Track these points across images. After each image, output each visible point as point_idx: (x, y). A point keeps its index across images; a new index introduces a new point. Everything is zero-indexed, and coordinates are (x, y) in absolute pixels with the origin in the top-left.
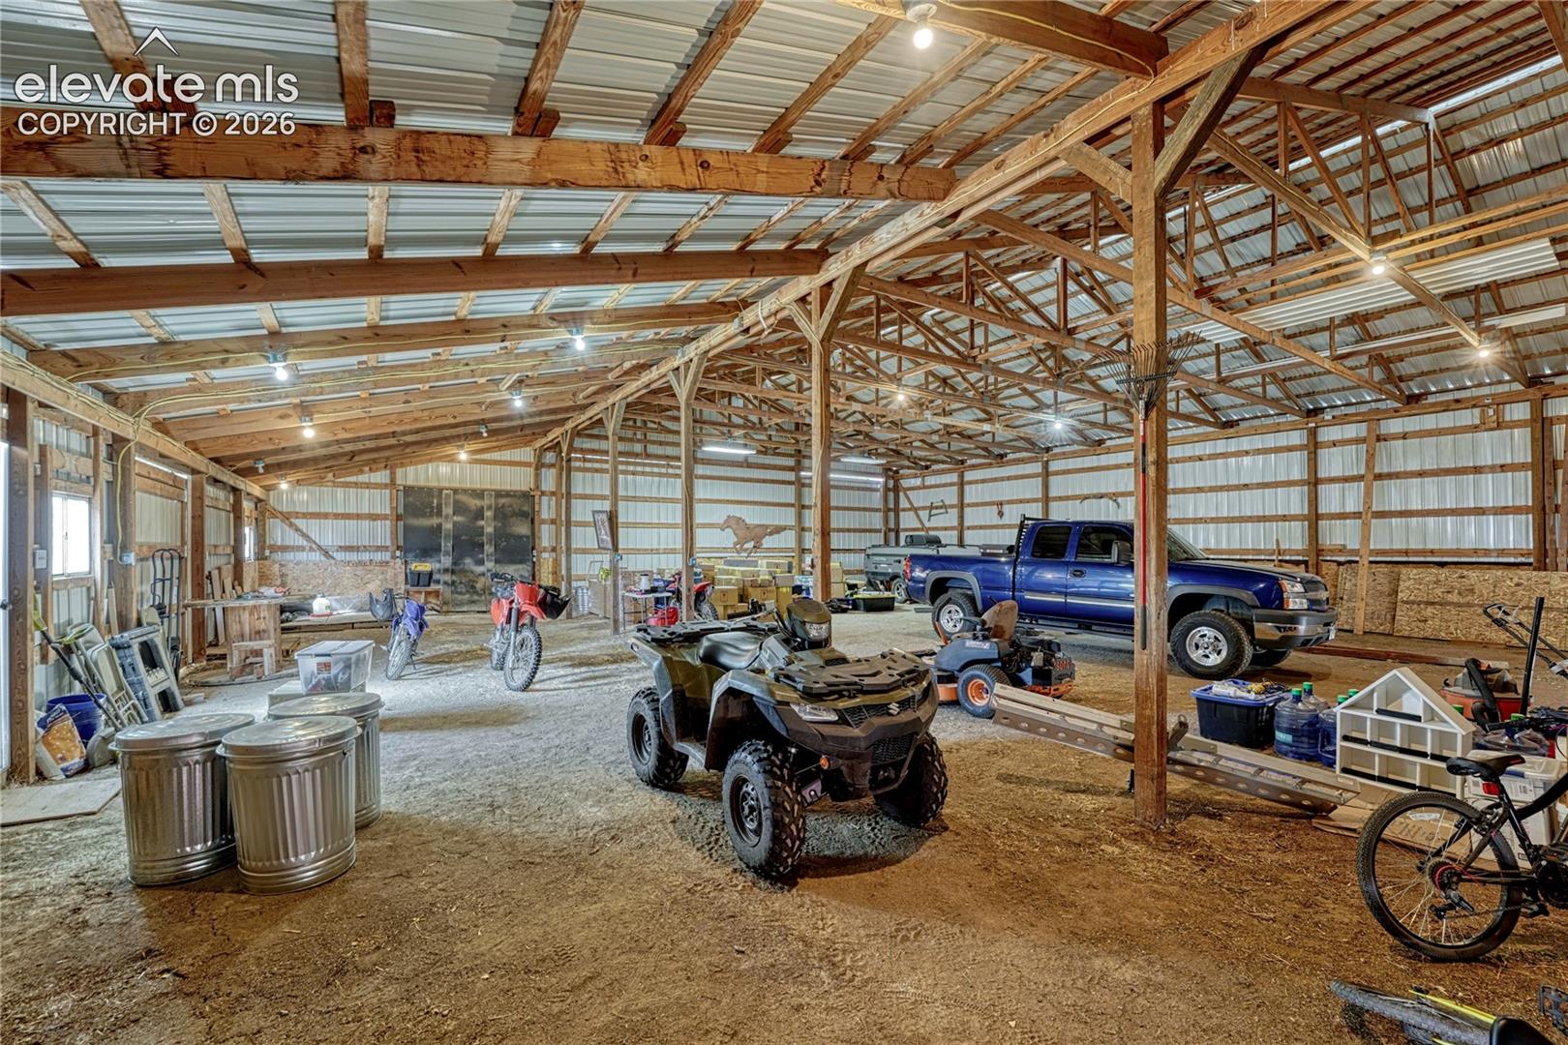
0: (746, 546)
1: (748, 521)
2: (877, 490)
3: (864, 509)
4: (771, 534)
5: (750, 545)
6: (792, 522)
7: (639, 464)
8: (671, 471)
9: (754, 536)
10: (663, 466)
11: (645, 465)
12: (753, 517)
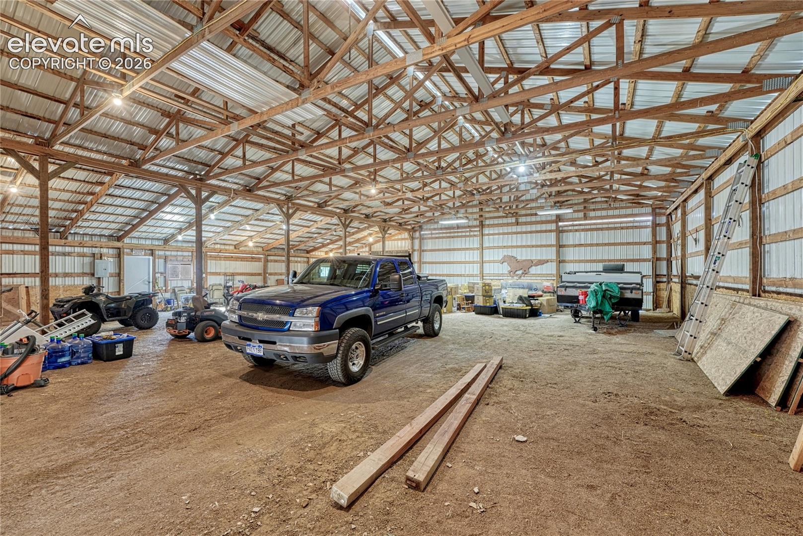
0: (517, 273)
1: (519, 258)
2: (646, 227)
3: (628, 244)
4: (536, 265)
5: (520, 272)
6: (554, 257)
7: (455, 232)
8: (472, 233)
9: (524, 267)
10: (467, 232)
11: (458, 232)
12: (523, 255)
